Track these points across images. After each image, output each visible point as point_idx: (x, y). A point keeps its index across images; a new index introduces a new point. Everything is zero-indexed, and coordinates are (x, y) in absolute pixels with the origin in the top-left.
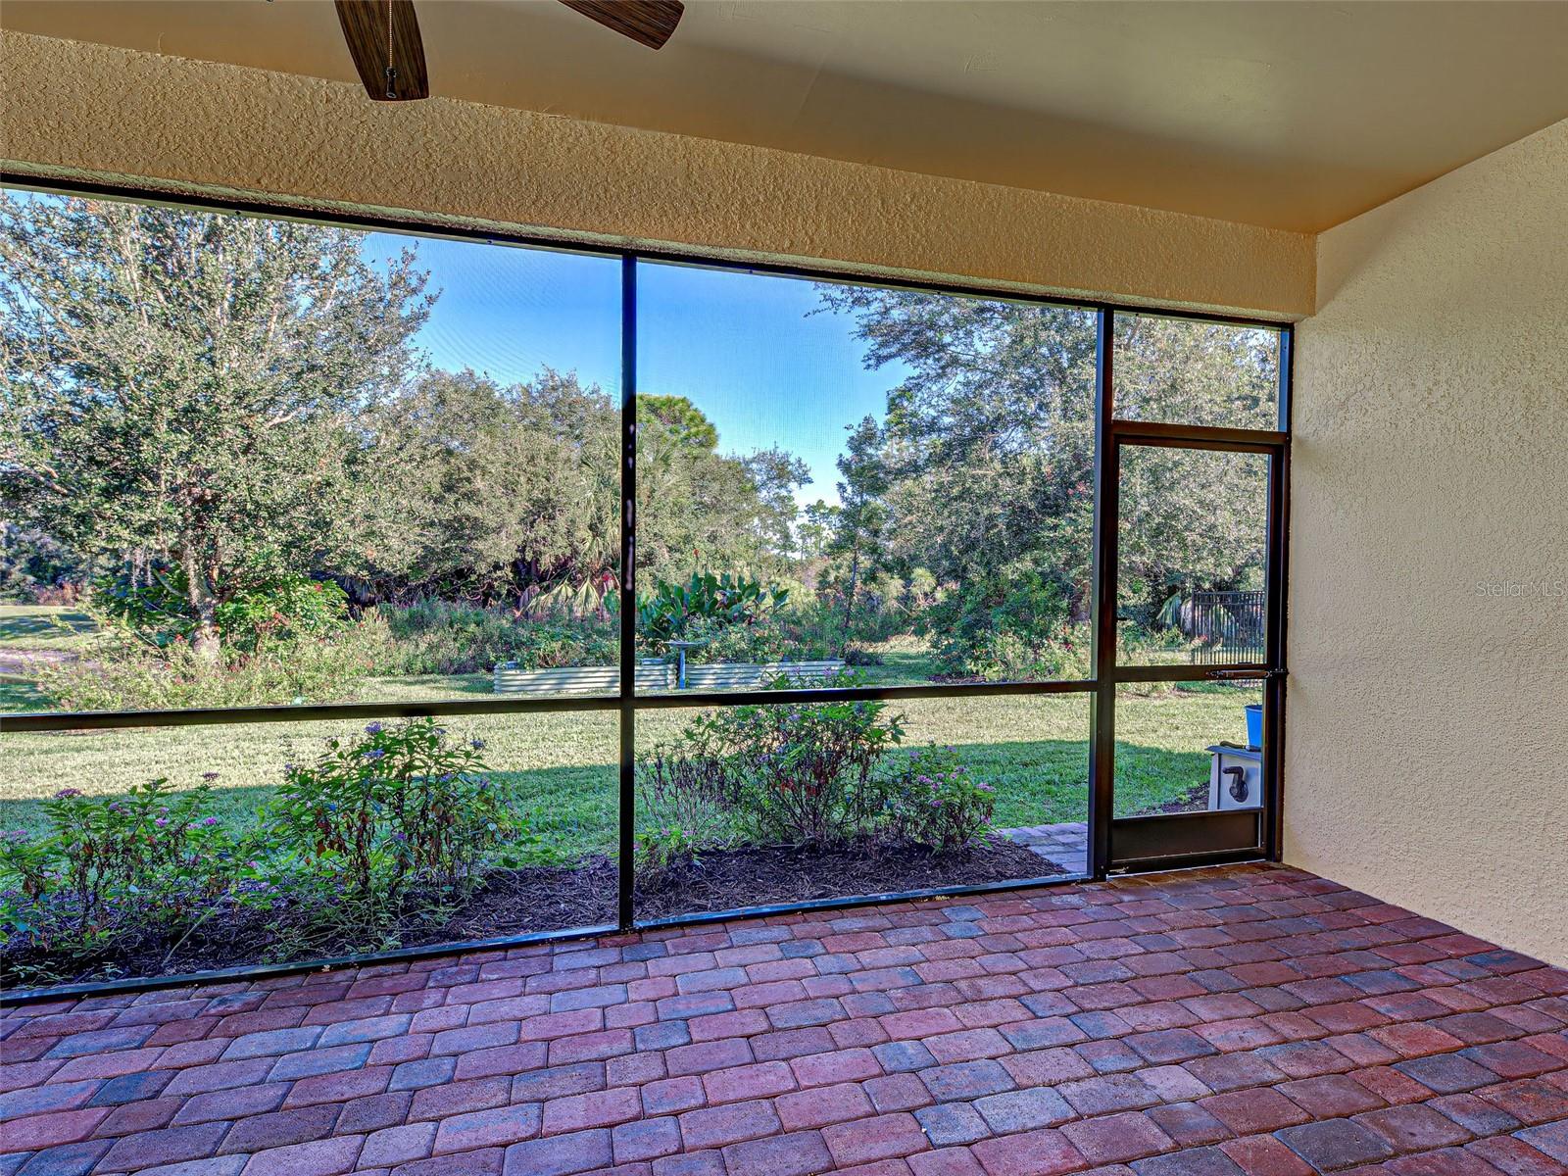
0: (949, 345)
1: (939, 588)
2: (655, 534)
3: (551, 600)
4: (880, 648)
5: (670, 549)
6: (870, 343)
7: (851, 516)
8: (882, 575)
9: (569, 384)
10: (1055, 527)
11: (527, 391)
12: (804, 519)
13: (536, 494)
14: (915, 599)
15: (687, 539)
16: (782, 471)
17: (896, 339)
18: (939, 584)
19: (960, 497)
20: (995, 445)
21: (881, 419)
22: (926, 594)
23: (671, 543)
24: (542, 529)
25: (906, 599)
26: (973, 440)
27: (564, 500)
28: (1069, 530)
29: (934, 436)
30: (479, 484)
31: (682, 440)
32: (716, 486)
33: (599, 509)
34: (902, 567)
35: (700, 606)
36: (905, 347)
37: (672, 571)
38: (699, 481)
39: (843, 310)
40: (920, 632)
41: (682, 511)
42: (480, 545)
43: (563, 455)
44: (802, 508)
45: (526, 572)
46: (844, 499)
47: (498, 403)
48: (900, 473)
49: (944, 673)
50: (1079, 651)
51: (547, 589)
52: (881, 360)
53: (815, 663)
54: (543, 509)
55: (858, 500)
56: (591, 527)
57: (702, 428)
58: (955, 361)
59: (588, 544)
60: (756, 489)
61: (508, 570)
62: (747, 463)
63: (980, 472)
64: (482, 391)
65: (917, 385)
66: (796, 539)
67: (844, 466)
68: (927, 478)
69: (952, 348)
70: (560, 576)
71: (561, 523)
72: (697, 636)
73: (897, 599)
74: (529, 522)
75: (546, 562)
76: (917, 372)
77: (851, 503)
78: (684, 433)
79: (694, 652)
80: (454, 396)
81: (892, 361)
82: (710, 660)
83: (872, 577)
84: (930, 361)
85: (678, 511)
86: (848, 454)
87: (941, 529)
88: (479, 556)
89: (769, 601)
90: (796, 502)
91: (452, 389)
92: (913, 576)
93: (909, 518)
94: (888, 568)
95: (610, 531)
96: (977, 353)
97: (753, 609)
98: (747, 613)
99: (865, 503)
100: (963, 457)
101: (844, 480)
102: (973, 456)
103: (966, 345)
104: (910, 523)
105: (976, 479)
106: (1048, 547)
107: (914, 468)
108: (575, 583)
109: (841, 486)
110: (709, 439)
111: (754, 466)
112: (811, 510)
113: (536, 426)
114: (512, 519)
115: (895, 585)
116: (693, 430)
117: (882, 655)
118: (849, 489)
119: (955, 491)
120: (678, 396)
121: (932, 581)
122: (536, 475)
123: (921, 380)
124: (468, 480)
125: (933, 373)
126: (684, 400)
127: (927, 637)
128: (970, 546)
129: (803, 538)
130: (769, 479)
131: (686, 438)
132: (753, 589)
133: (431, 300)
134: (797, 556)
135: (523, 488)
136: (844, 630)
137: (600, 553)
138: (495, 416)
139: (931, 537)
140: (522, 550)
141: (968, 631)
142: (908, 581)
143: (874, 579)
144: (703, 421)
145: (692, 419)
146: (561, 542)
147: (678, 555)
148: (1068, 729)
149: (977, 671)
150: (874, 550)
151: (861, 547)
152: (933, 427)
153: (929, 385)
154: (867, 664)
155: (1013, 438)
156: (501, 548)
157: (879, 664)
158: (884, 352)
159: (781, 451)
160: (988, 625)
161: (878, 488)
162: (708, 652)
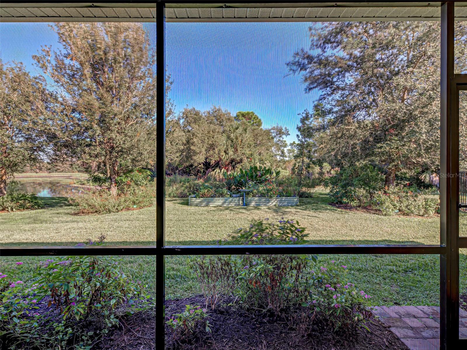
0: (336, 82)
1: (332, 170)
2: (243, 153)
3: (214, 173)
4: (312, 191)
5: (247, 158)
6: (307, 84)
7: (301, 146)
8: (312, 165)
9: (219, 110)
10: (381, 147)
11: (209, 113)
12: (289, 148)
13: (210, 142)
14: (324, 173)
15: (251, 155)
16: (280, 132)
17: (316, 82)
18: (333, 168)
19: (341, 137)
20: (354, 117)
21: (311, 111)
22: (328, 172)
23: (247, 156)
24: (211, 152)
25: (321, 174)
26: (346, 115)
27: (217, 144)
28: (388, 148)
29: (330, 115)
30: (195, 140)
31: (251, 125)
32: (260, 138)
33: (227, 146)
34: (320, 163)
35: (252, 177)
36: (319, 85)
37: (248, 164)
38: (256, 136)
39: (297, 73)
40: (326, 185)
41: (250, 146)
42: (195, 158)
43: (217, 130)
44: (289, 144)
45: (207, 165)
46: (299, 140)
47: (201, 117)
48: (318, 130)
49: (335, 202)
50: (391, 196)
51: (214, 170)
52: (310, 89)
53: (289, 198)
54: (212, 147)
55: (303, 140)
56: (225, 152)
57: (257, 121)
58: (338, 88)
59: (224, 157)
60: (273, 138)
61: (202, 165)
62: (270, 130)
63: (350, 127)
64: (197, 114)
65: (324, 97)
66: (287, 154)
67: (299, 129)
68: (328, 131)
69: (337, 83)
70: (217, 166)
71: (216, 150)
72: (249, 188)
73: (318, 173)
74: (207, 151)
75: (213, 162)
76: (324, 93)
77: (301, 141)
78: (252, 122)
79: (248, 193)
80: (190, 115)
81: (314, 90)
82: (254, 196)
83: (308, 166)
84: (328, 89)
85: (249, 146)
86: (300, 125)
87: (334, 149)
88: (195, 161)
89: (274, 174)
90: (287, 142)
91: (189, 113)
92: (323, 166)
93: (321, 146)
94: (314, 163)
95: (230, 153)
96: (346, 84)
97: (269, 177)
98: (267, 179)
99: (306, 141)
100: (342, 122)
101: (299, 133)
102: (346, 121)
103: (342, 81)
104: (322, 147)
105: (348, 130)
106: (378, 155)
107: (323, 128)
108: (220, 168)
109: (298, 135)
110: (259, 124)
111: (272, 131)
112: (291, 145)
113: (211, 123)
114: (203, 150)
115: (317, 169)
116: (255, 121)
117: (313, 193)
118: (301, 136)
119: (339, 135)
120: (251, 111)
121: (330, 167)
122: (210, 137)
123: (325, 96)
124: (192, 139)
125: (329, 93)
126: (252, 113)
127: (329, 188)
128: (345, 155)
129: (289, 153)
130: (276, 135)
131: (253, 124)
132: (269, 171)
133: (171, 83)
134: (287, 159)
135: (206, 141)
136: (300, 184)
137: (227, 159)
138: (200, 120)
139: (329, 152)
140: (206, 158)
141: (344, 186)
142: (321, 168)
143: (309, 167)
144: (258, 118)
145: (254, 118)
146: (216, 156)
147: (249, 160)
148: (391, 234)
149: (348, 202)
150: (309, 157)
151: (305, 155)
152: (330, 112)
153: (328, 97)
154: (307, 197)
155: (361, 114)
156: (200, 159)
157: (311, 197)
158: (312, 86)
159: (279, 126)
160: (352, 185)
161: (310, 136)
162: (253, 193)
